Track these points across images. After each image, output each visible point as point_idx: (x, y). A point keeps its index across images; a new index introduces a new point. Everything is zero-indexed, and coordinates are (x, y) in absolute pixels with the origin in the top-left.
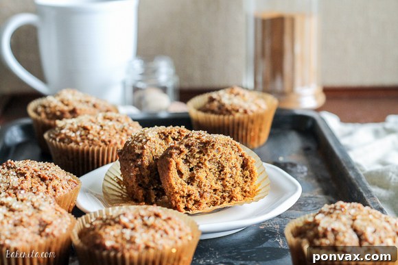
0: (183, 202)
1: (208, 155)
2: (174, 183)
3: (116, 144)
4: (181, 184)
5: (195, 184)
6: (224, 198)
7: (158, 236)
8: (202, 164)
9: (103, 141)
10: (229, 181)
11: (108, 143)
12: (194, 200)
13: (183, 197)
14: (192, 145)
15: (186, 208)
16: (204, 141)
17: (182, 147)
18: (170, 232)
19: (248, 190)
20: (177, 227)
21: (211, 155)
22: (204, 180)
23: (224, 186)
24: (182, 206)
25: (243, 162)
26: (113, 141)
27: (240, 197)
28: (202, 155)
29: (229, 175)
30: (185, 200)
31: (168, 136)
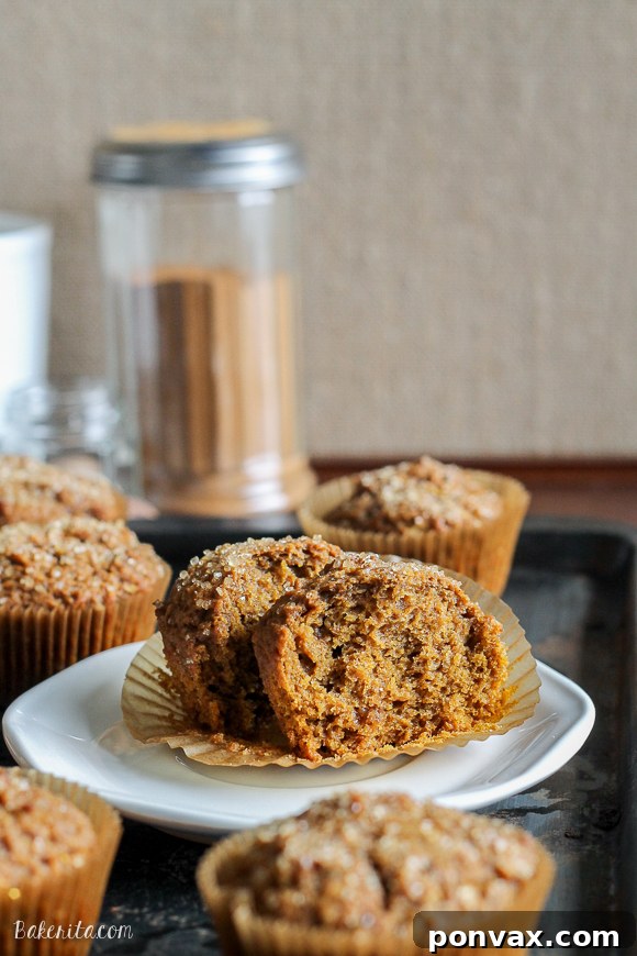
0: (316, 735)
1: (379, 616)
2: (290, 688)
3: (91, 601)
4: (310, 689)
5: (346, 689)
6: (422, 724)
8: (365, 638)
9: (59, 595)
10: (434, 681)
11: (71, 600)
12: (345, 730)
13: (316, 722)
14: (337, 590)
15: (325, 751)
16: (367, 579)
17: (313, 596)
19: (485, 701)
21: (387, 614)
22: (369, 679)
23: (422, 692)
24: (312, 745)
25: (472, 631)
26: (85, 596)
27: (462, 719)
28: (362, 616)
29: (432, 666)
30: (320, 730)
31: (279, 562)
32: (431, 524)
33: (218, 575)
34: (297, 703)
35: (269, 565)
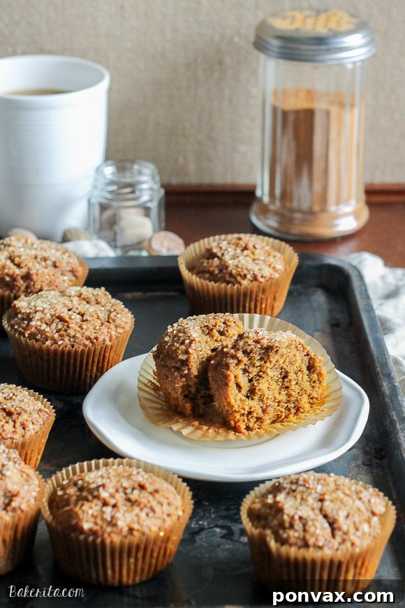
0: (244, 421)
1: (270, 362)
2: (233, 402)
4: (241, 400)
5: (256, 398)
6: (289, 410)
7: (143, 515)
8: (264, 373)
10: (295, 389)
12: (256, 418)
13: (243, 415)
14: (251, 351)
15: (248, 428)
16: (265, 346)
17: (240, 354)
18: (158, 509)
19: (316, 396)
20: (165, 502)
21: (274, 361)
22: (266, 393)
23: (289, 395)
24: (243, 426)
25: (309, 363)
27: (307, 406)
28: (263, 362)
29: (294, 383)
30: (246, 419)
31: (212, 329)
32: (255, 278)
33: (187, 341)
34: (236, 408)
35: (207, 331)
